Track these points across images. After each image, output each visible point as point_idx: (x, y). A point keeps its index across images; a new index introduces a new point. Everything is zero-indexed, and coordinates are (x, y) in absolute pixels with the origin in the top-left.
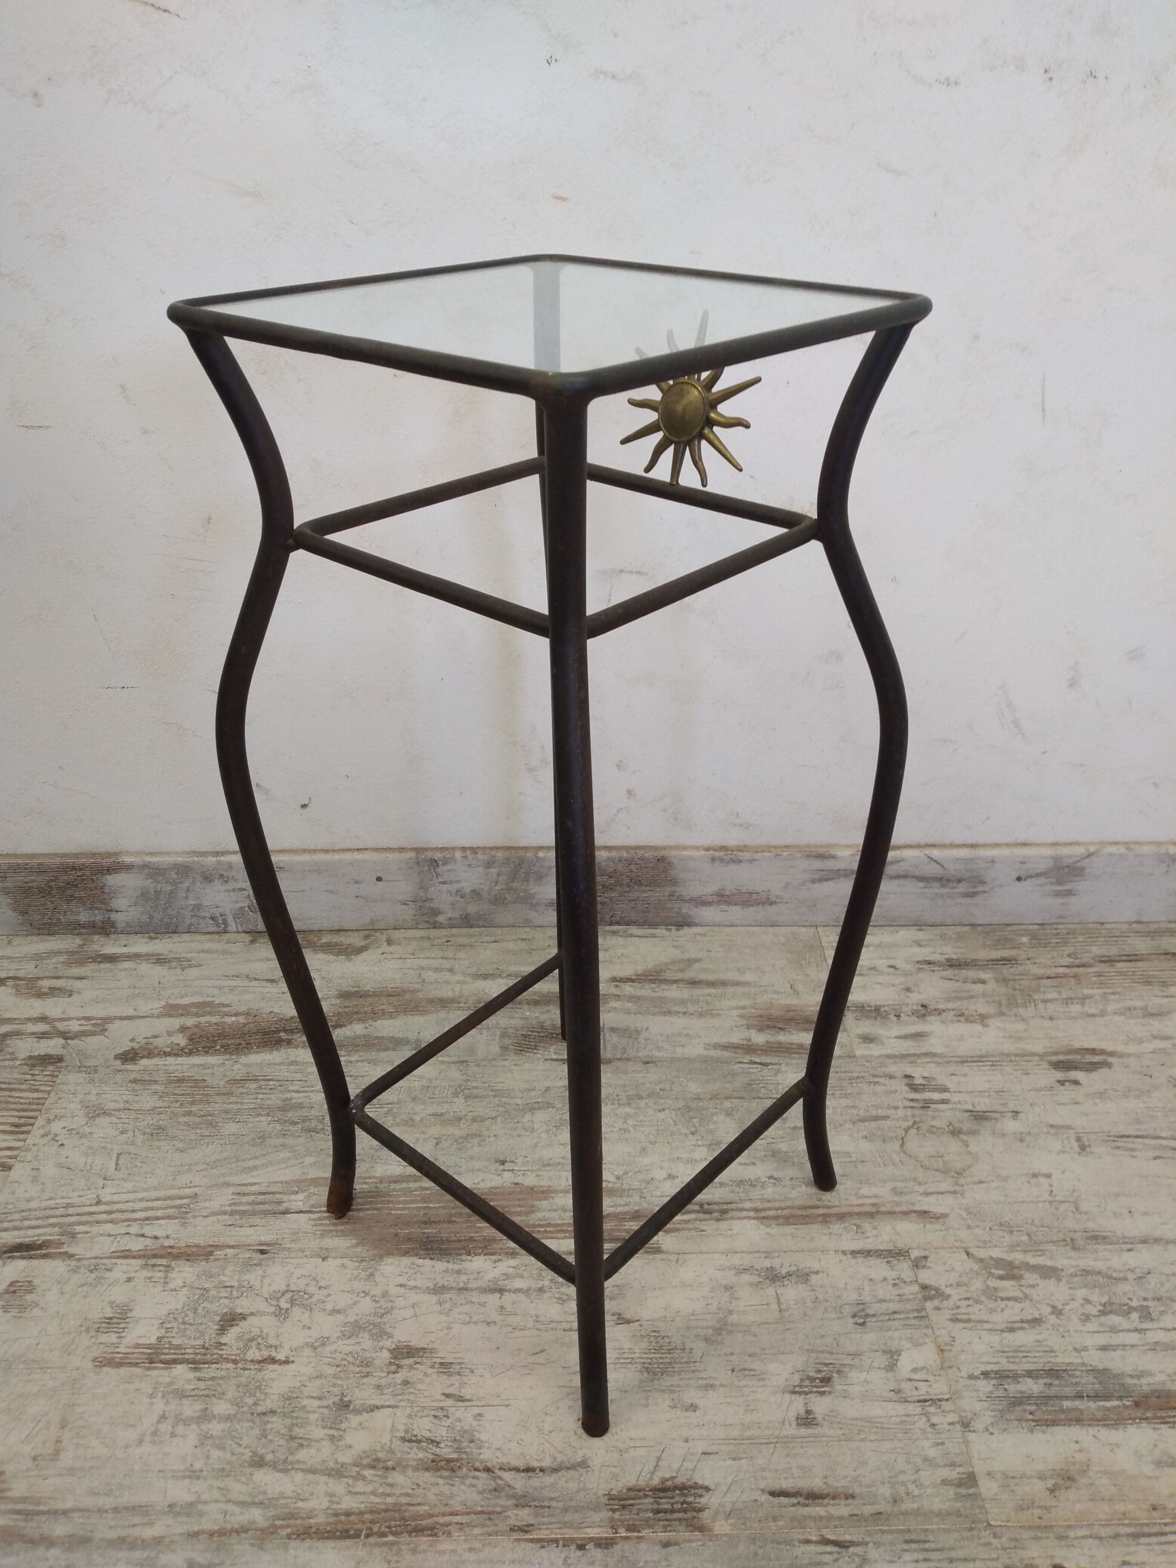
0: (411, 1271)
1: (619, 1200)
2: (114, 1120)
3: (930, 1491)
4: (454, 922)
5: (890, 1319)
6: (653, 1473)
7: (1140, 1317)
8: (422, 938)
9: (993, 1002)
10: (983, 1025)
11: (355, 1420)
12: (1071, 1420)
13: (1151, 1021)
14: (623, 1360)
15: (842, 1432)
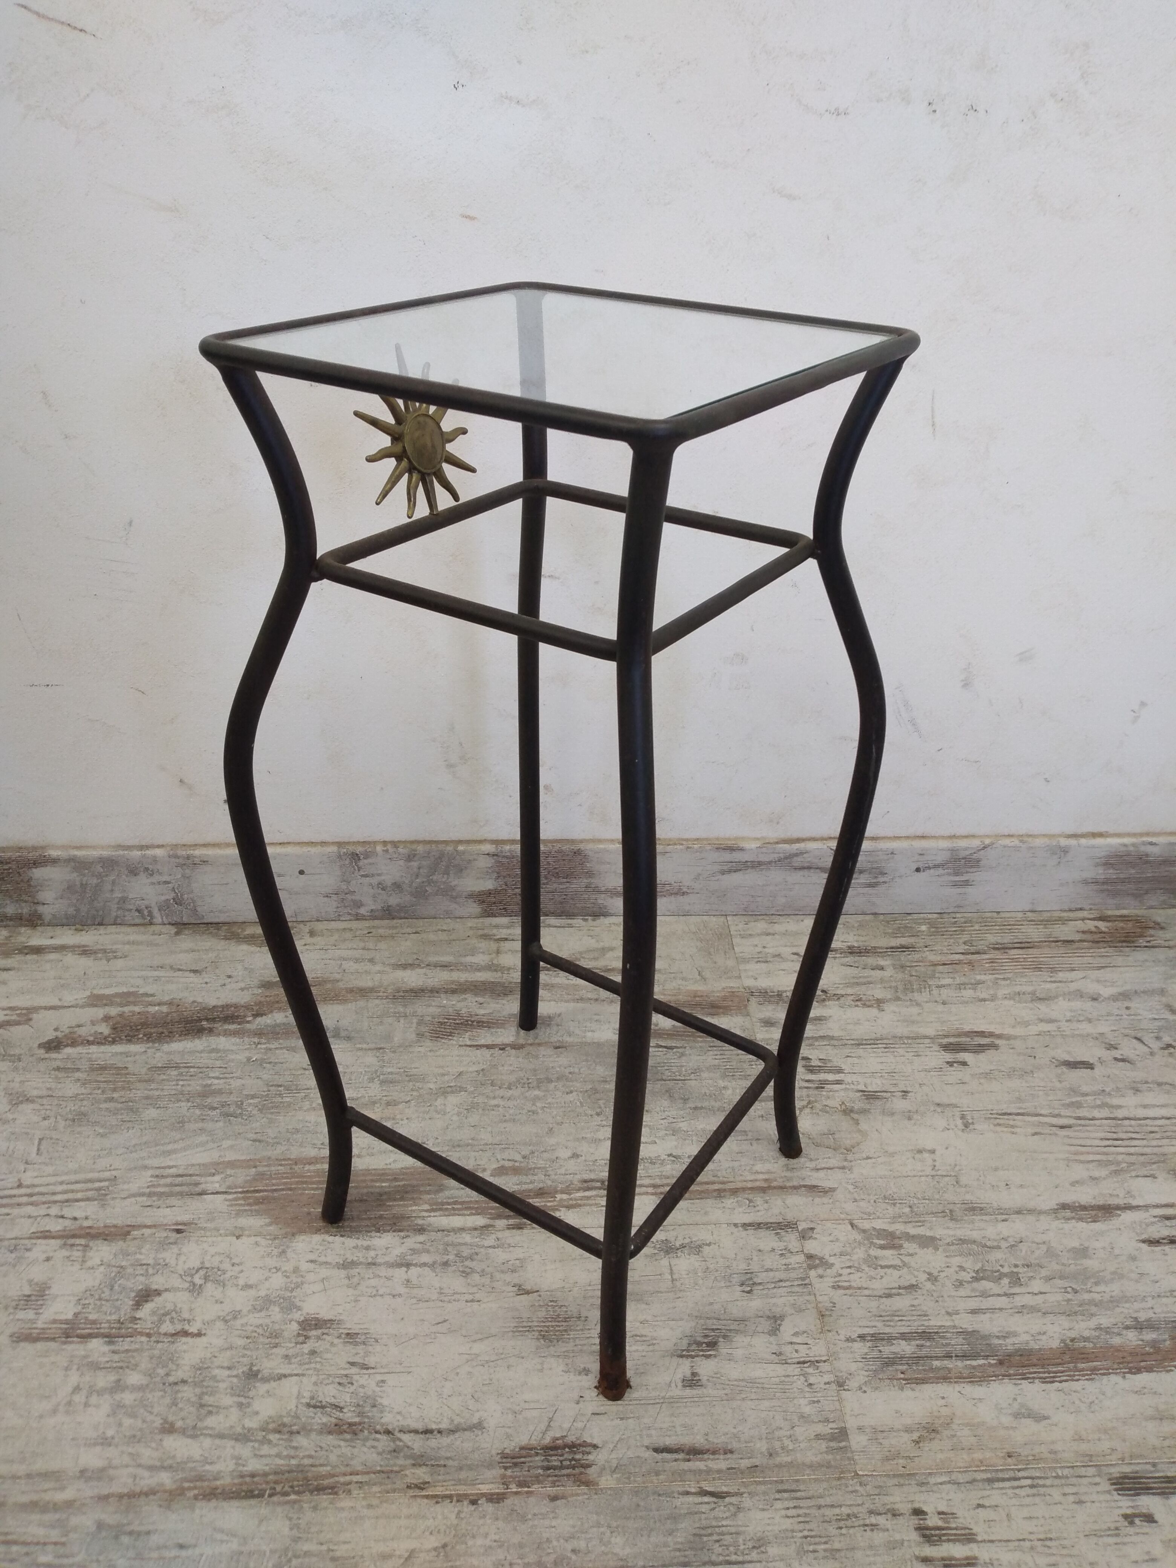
0: (322, 1248)
1: (524, 1179)
2: (37, 1106)
3: (803, 1445)
4: (376, 914)
5: (775, 1287)
6: (544, 1433)
7: (1010, 1283)
8: (344, 929)
9: (890, 987)
10: (880, 1010)
11: (262, 1388)
12: (938, 1378)
13: (1039, 1006)
14: (521, 1329)
15: (726, 1392)
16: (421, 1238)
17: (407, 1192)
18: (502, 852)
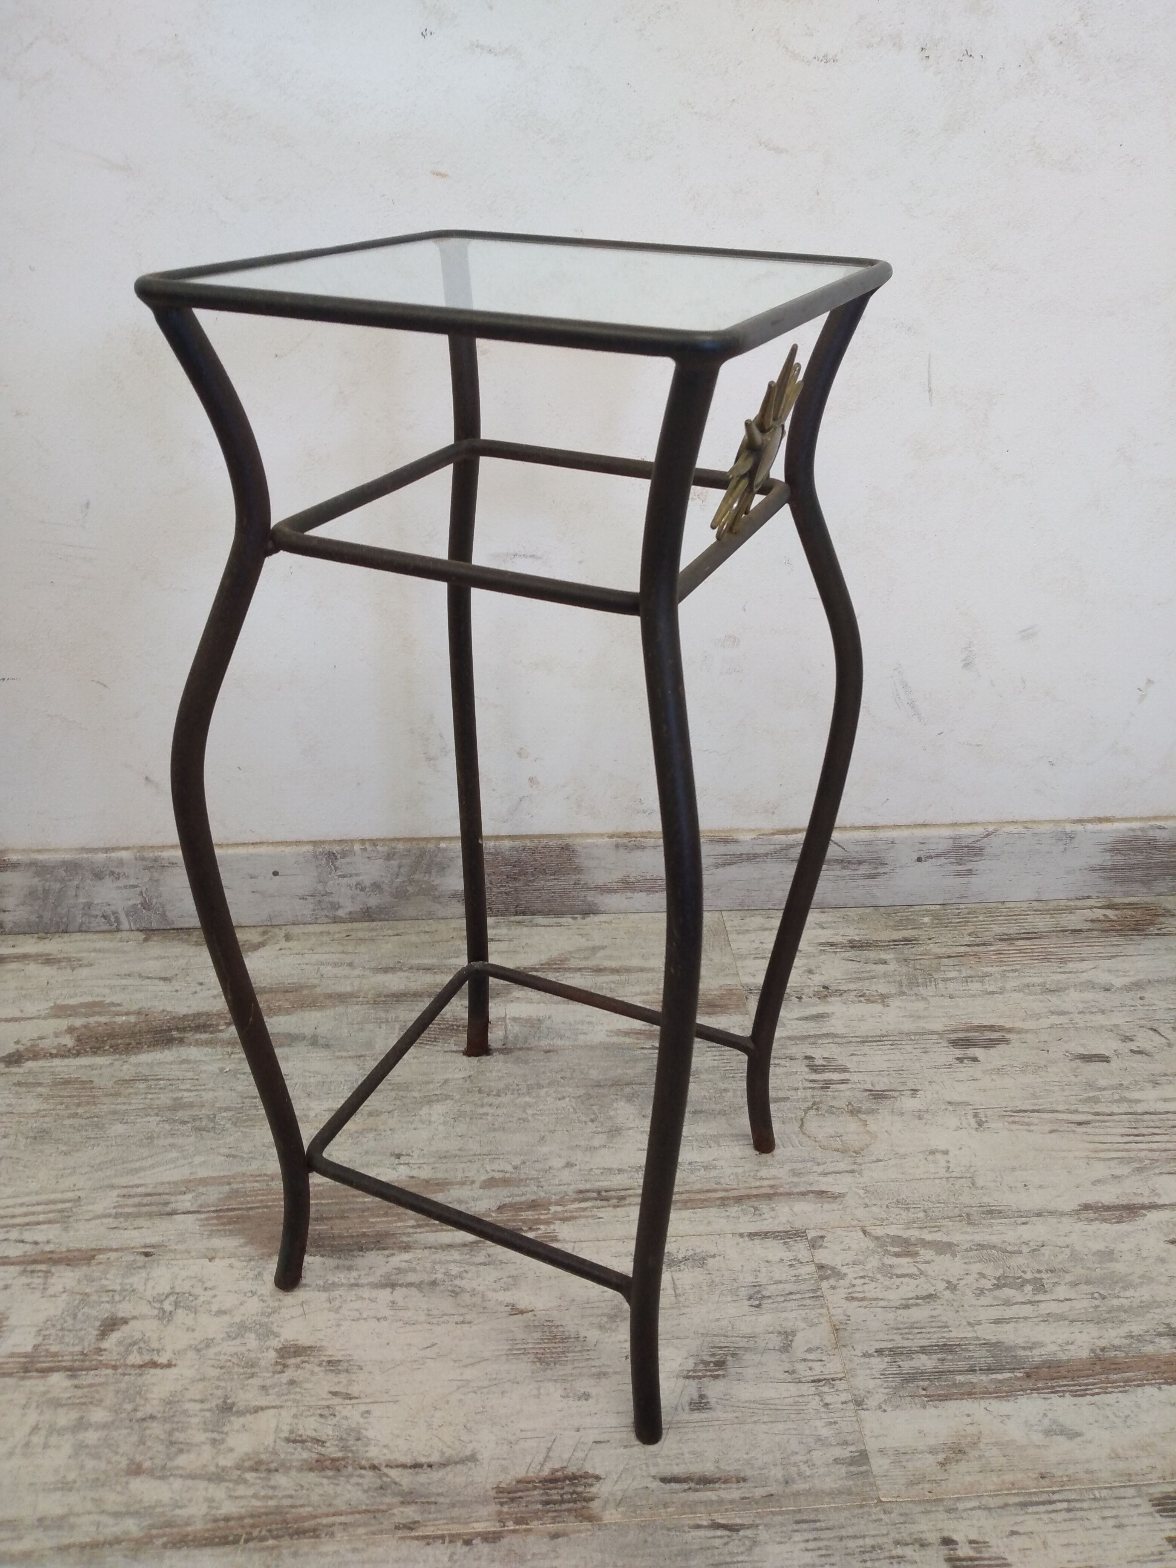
1: (516, 1191)
3: (822, 1470)
4: (355, 916)
5: (785, 1300)
6: (543, 1464)
7: (1033, 1290)
8: (322, 933)
9: (895, 982)
10: (883, 1005)
11: (237, 1422)
12: (962, 1394)
13: (1049, 997)
14: (515, 1352)
15: (736, 1415)
16: (406, 1256)
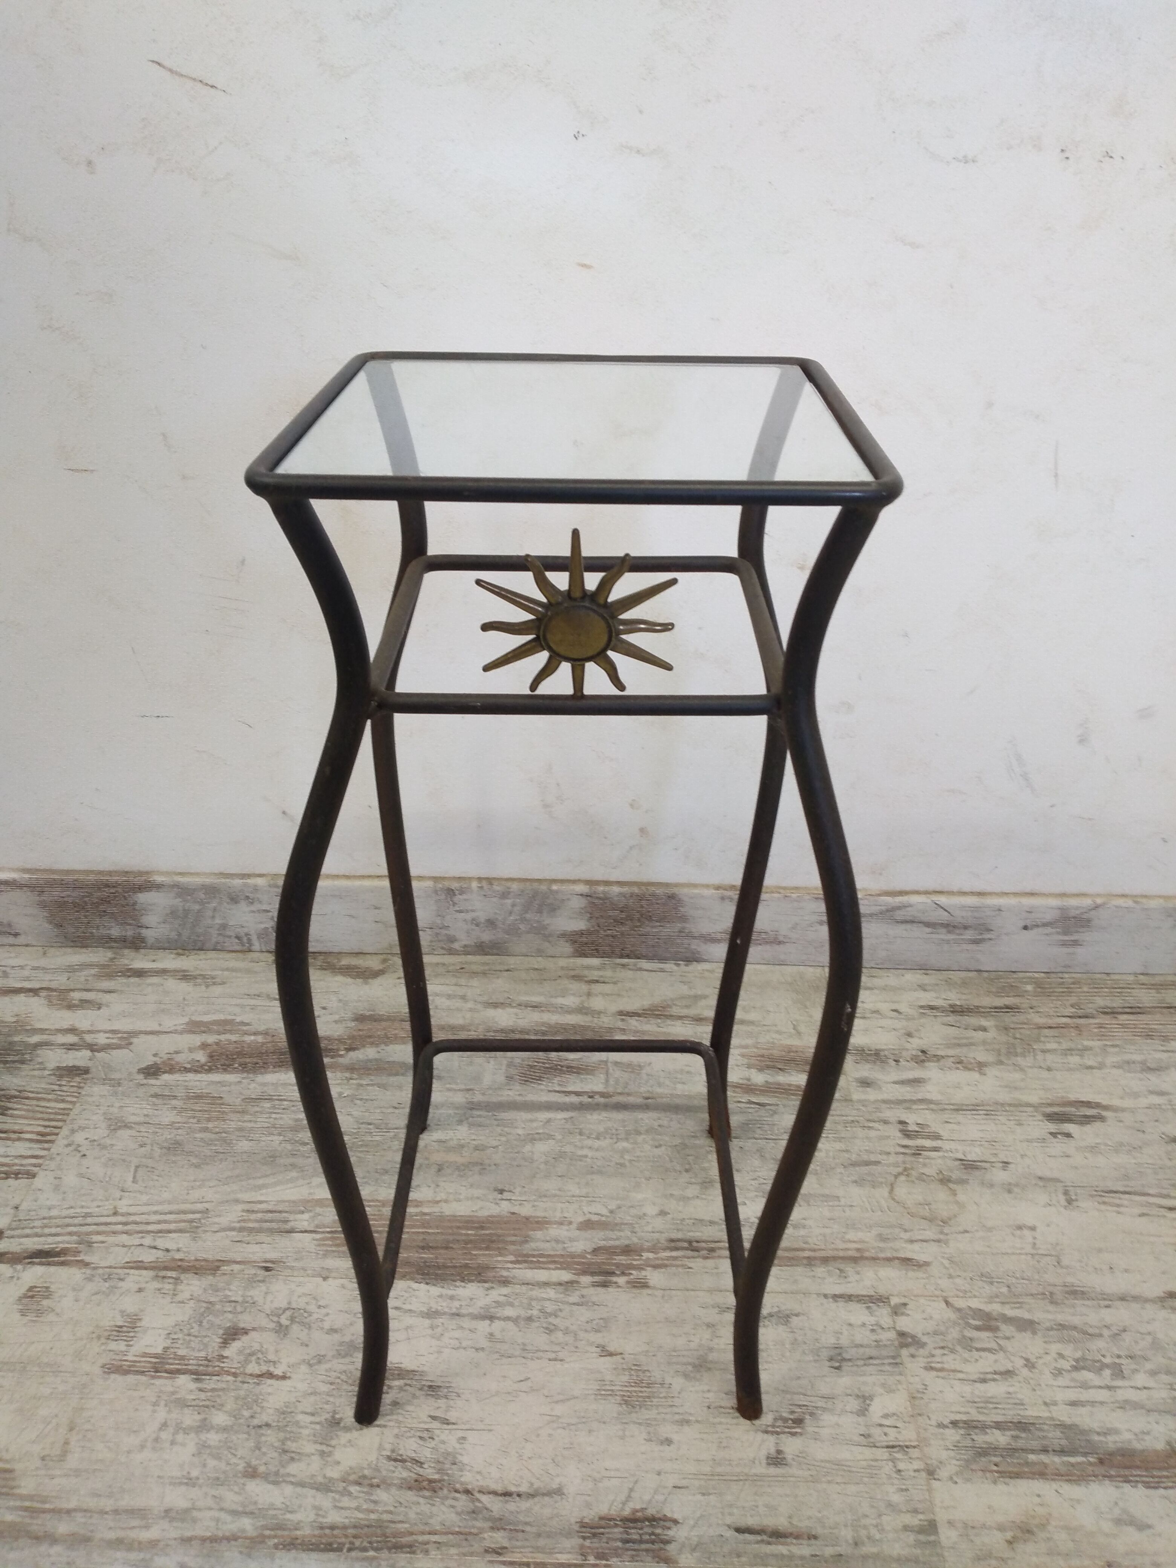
0: (406, 1295)
1: (612, 1234)
2: (134, 1133)
3: (891, 1536)
4: (469, 949)
5: (865, 1365)
6: (624, 1504)
7: (1112, 1375)
8: (438, 964)
9: (993, 1050)
10: (981, 1074)
11: (344, 1437)
12: (1034, 1474)
13: (1149, 1076)
14: (604, 1393)
15: (810, 1473)
16: (505, 1290)
17: (493, 1242)
18: (595, 893)
